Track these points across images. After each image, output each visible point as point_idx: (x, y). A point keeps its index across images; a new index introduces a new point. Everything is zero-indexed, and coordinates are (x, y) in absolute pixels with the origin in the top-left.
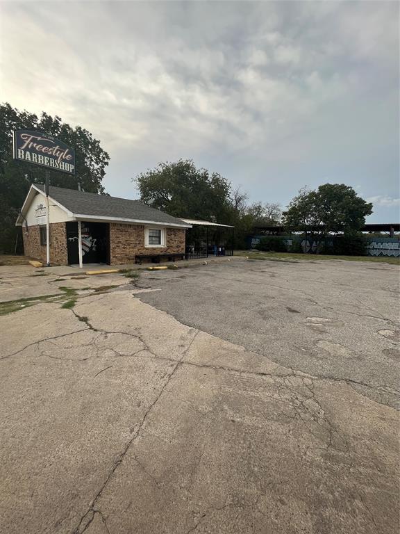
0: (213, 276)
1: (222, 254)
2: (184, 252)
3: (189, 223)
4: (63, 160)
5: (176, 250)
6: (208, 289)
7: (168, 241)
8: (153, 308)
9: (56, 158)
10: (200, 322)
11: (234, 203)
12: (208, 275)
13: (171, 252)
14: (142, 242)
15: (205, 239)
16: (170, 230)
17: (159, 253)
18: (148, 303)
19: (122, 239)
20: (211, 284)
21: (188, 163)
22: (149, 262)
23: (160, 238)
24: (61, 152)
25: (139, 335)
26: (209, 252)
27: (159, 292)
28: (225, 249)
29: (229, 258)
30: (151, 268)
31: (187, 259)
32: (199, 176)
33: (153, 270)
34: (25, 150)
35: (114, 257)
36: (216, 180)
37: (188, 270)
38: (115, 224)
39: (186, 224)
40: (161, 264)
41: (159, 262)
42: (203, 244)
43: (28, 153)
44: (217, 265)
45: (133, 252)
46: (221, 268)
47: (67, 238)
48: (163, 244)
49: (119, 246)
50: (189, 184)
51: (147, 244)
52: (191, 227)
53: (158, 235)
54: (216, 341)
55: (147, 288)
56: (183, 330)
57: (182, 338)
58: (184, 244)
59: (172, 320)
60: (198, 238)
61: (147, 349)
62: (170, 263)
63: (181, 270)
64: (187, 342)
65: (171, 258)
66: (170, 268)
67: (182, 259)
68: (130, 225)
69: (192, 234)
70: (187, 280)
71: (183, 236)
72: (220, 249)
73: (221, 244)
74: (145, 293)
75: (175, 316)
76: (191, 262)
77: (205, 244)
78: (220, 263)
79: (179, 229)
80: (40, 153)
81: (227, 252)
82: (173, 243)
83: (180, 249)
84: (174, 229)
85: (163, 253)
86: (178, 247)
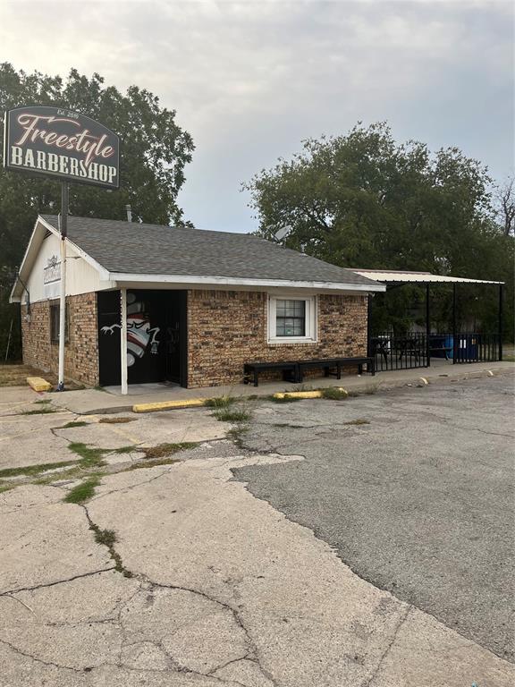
0: (444, 420)
1: (462, 357)
2: (364, 352)
3: (377, 279)
4: (97, 159)
5: (344, 347)
6: (434, 462)
7: (324, 328)
8: (280, 515)
9: (81, 156)
10: (410, 576)
11: (500, 221)
12: (432, 417)
13: (330, 353)
14: (259, 332)
15: (421, 315)
16: (329, 301)
17: (300, 356)
18: (266, 497)
19: (215, 327)
20: (441, 447)
21: (376, 131)
22: (275, 379)
23: (303, 319)
24: (92, 141)
25: (234, 604)
26: (434, 350)
27: (298, 465)
28: (479, 342)
29: (489, 368)
30: (281, 396)
31: (372, 370)
32: (402, 162)
33: (286, 400)
34: (24, 147)
35: (197, 368)
36: (447, 167)
37: (373, 403)
38: (199, 291)
39: (370, 282)
40: (307, 384)
41: (300, 380)
42: (415, 330)
43: (30, 152)
44: (457, 386)
45: (238, 355)
46: (469, 397)
47: (100, 326)
48: (312, 335)
49: (207, 344)
50: (377, 183)
51: (272, 336)
52: (383, 289)
53: (297, 314)
55: (266, 453)
56: (358, 598)
57: (359, 630)
58: (365, 333)
59: (330, 560)
60: (400, 316)
61: (253, 656)
62: (329, 383)
63: (356, 402)
64: (373, 647)
65: (331, 369)
66: (329, 395)
67: (361, 372)
68: (232, 293)
69: (385, 307)
70: (372, 433)
71: (361, 314)
72: (463, 344)
73: (464, 329)
74: (264, 468)
75: (338, 546)
76: (383, 379)
77: (422, 330)
78: (465, 383)
79: (351, 297)
80: (53, 149)
81: (485, 351)
82: (336, 332)
83: (354, 345)
84: (337, 296)
85: (309, 358)
86: (349, 340)
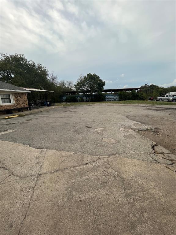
0: (47, 117)
1: (48, 105)
2: (28, 106)
3: (28, 90)
5: (23, 105)
6: (46, 124)
7: (16, 101)
8: (13, 143)
10: (46, 145)
12: (45, 117)
13: (19, 107)
15: (39, 98)
16: (16, 94)
17: (11, 108)
18: (8, 140)
20: (47, 121)
21: (22, 56)
22: (4, 114)
23: (10, 99)
26: (43, 105)
27: (15, 131)
28: (51, 103)
29: (54, 107)
30: (7, 117)
31: (30, 109)
32: (30, 65)
33: (8, 118)
36: (40, 68)
37: (32, 116)
39: (27, 90)
40: (14, 114)
41: (12, 113)
42: (38, 101)
44: (48, 111)
46: (51, 112)
48: (13, 102)
50: (24, 68)
51: (1, 103)
52: (30, 92)
53: (8, 98)
54: (58, 153)
55: (5, 131)
56: (37, 152)
57: (37, 158)
58: (27, 102)
59: (28, 148)
60: (35, 98)
62: (20, 113)
63: (28, 116)
64: (41, 159)
65: (20, 110)
66: (20, 116)
67: (28, 110)
69: (31, 96)
70: (33, 121)
71: (26, 98)
72: (48, 103)
73: (48, 101)
74: (5, 134)
75: (30, 145)
76: (33, 111)
77: (40, 101)
78: (50, 110)
79: (23, 94)
81: (52, 104)
82: (20, 102)
83: (25, 104)
84: (19, 93)
85: (14, 108)
86: (23, 103)
